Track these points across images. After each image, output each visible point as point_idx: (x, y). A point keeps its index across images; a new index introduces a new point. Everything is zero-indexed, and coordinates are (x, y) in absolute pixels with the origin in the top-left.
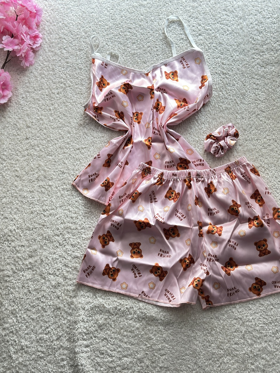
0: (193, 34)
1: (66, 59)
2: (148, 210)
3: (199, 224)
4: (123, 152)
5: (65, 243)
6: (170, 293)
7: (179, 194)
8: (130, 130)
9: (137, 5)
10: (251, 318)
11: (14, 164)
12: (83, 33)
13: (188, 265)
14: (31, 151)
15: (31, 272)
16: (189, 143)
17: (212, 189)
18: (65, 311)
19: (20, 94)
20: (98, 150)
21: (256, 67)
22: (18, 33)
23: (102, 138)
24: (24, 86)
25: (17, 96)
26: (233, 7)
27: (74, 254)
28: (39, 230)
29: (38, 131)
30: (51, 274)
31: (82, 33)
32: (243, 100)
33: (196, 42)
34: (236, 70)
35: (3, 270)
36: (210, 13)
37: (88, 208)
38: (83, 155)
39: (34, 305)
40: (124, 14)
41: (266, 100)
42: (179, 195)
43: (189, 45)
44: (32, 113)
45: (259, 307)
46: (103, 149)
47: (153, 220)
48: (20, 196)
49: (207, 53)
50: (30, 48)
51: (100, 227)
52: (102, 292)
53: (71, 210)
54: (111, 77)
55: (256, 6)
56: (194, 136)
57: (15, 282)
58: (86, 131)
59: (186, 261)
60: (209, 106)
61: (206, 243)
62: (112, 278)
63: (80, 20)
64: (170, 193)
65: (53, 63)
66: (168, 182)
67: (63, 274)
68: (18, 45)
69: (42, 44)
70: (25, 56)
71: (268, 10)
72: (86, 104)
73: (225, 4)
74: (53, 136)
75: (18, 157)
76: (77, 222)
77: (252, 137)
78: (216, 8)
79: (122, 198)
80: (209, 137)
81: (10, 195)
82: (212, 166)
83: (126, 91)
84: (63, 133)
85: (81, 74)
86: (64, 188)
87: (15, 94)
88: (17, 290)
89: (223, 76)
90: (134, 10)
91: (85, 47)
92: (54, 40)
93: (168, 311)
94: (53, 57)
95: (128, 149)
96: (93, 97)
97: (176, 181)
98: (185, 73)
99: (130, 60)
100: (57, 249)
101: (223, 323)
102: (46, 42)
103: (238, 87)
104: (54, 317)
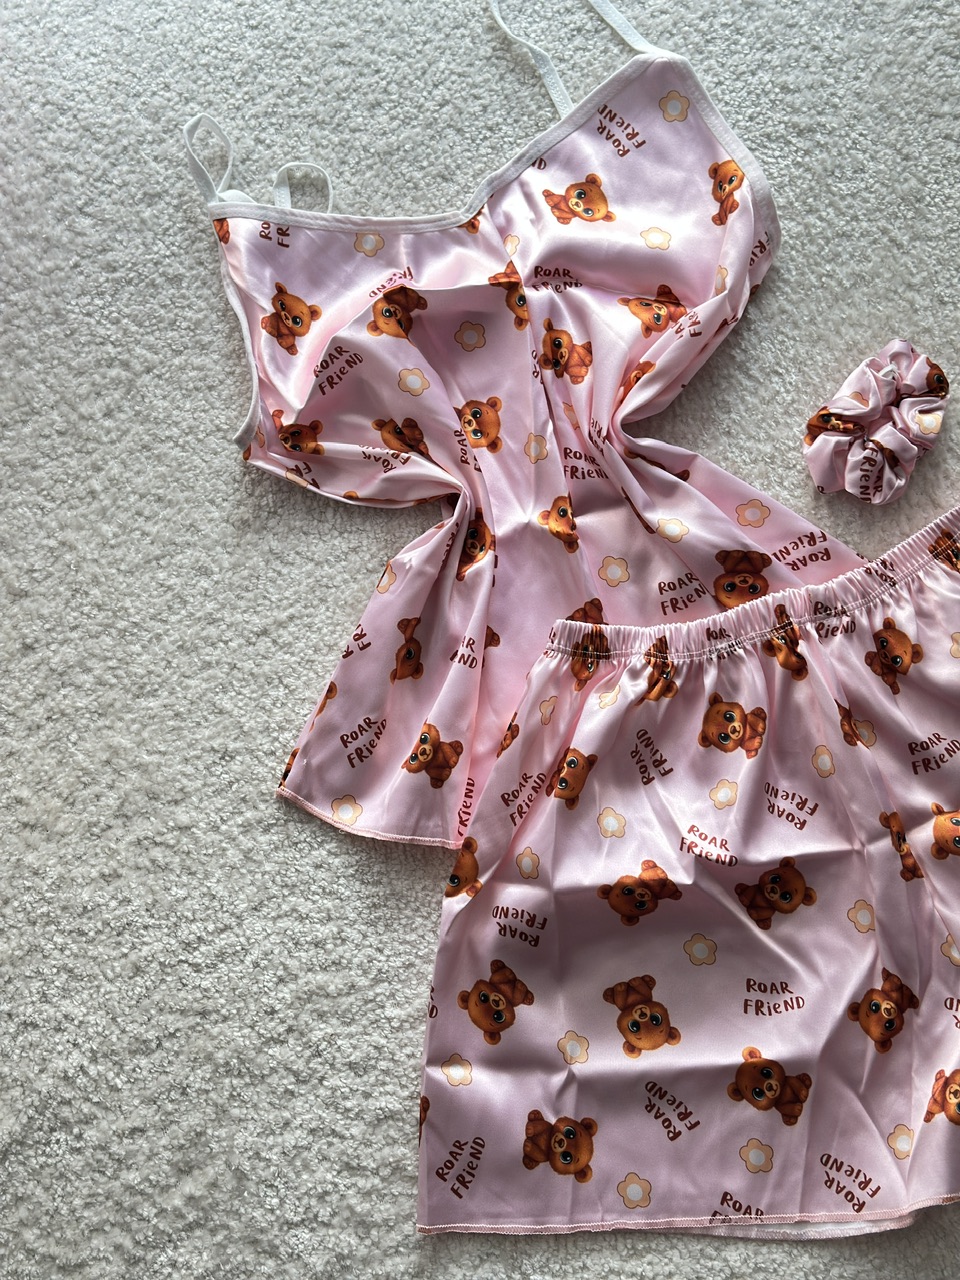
1: (100, 252)
2: (646, 822)
3: (889, 827)
4: (460, 592)
6: (845, 1168)
7: (758, 713)
8: (465, 490)
13: (890, 1022)
14: (59, 697)
15: (209, 1240)
16: (735, 473)
17: (898, 651)
20: (350, 615)
21: (932, 67)
23: (353, 557)
27: (372, 1104)
28: (189, 1037)
29: (67, 602)
30: (297, 1225)
31: (139, 124)
32: (918, 224)
33: (641, 29)
34: (850, 99)
35: (81, 1265)
37: (379, 882)
38: (292, 654)
42: (764, 719)
43: (616, 51)
44: (20, 529)
46: (373, 605)
47: (680, 859)
48: (64, 908)
49: (702, 61)
51: (453, 953)
52: (545, 1247)
53: (303, 910)
54: (317, 280)
56: (750, 437)
58: (274, 544)
59: (878, 1007)
60: (779, 288)
61: (943, 900)
62: (572, 1168)
64: (721, 719)
65: (48, 288)
66: (697, 671)
67: (350, 1208)
72: (244, 425)
74: (138, 604)
76: (347, 955)
79: (519, 801)
80: (821, 424)
82: (868, 549)
83: (399, 322)
85: (186, 303)
86: (247, 819)
89: (802, 144)
93: (860, 1251)
94: (40, 259)
95: (478, 574)
96: (266, 386)
97: (729, 661)
98: (633, 175)
99: (377, 182)
100: (290, 1105)
103: (879, 172)
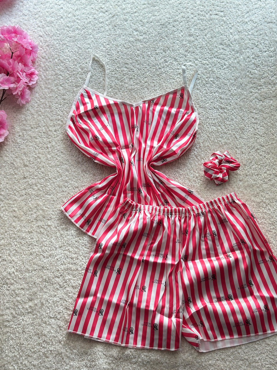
0: (190, 69)
5: (66, 285)
9: (133, 40)
10: (257, 358)
11: (12, 204)
12: (79, 69)
18: (67, 356)
19: (16, 132)
22: (13, 71)
24: (20, 124)
25: (13, 134)
26: (229, 40)
36: (207, 47)
39: (35, 351)
40: (120, 50)
41: (266, 135)
45: (265, 347)
50: (26, 86)
55: (253, 40)
57: (15, 327)
63: (76, 56)
68: (14, 83)
69: (38, 81)
70: (21, 94)
71: (265, 43)
73: (221, 38)
75: (15, 197)
77: (253, 172)
78: (212, 42)
81: (8, 236)
84: (61, 171)
87: (11, 132)
88: (17, 335)
90: (131, 45)
91: (81, 83)
92: (50, 77)
101: (229, 365)
102: (42, 79)
104: (56, 363)
